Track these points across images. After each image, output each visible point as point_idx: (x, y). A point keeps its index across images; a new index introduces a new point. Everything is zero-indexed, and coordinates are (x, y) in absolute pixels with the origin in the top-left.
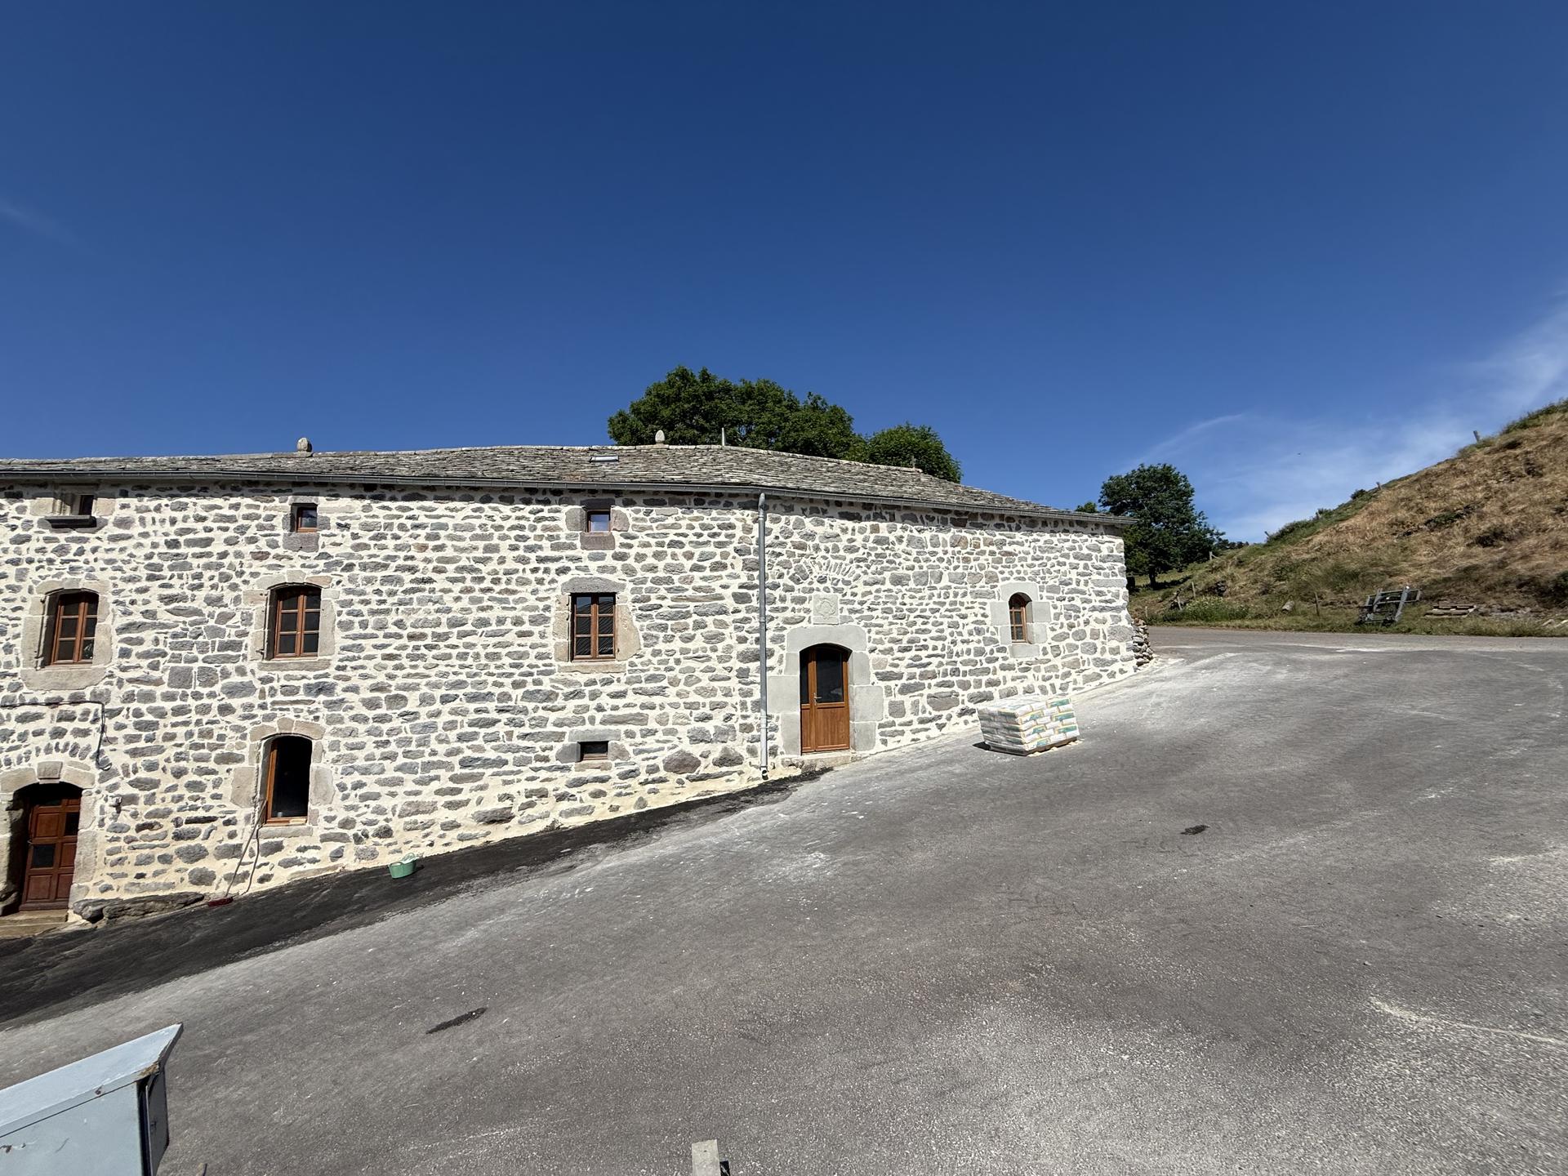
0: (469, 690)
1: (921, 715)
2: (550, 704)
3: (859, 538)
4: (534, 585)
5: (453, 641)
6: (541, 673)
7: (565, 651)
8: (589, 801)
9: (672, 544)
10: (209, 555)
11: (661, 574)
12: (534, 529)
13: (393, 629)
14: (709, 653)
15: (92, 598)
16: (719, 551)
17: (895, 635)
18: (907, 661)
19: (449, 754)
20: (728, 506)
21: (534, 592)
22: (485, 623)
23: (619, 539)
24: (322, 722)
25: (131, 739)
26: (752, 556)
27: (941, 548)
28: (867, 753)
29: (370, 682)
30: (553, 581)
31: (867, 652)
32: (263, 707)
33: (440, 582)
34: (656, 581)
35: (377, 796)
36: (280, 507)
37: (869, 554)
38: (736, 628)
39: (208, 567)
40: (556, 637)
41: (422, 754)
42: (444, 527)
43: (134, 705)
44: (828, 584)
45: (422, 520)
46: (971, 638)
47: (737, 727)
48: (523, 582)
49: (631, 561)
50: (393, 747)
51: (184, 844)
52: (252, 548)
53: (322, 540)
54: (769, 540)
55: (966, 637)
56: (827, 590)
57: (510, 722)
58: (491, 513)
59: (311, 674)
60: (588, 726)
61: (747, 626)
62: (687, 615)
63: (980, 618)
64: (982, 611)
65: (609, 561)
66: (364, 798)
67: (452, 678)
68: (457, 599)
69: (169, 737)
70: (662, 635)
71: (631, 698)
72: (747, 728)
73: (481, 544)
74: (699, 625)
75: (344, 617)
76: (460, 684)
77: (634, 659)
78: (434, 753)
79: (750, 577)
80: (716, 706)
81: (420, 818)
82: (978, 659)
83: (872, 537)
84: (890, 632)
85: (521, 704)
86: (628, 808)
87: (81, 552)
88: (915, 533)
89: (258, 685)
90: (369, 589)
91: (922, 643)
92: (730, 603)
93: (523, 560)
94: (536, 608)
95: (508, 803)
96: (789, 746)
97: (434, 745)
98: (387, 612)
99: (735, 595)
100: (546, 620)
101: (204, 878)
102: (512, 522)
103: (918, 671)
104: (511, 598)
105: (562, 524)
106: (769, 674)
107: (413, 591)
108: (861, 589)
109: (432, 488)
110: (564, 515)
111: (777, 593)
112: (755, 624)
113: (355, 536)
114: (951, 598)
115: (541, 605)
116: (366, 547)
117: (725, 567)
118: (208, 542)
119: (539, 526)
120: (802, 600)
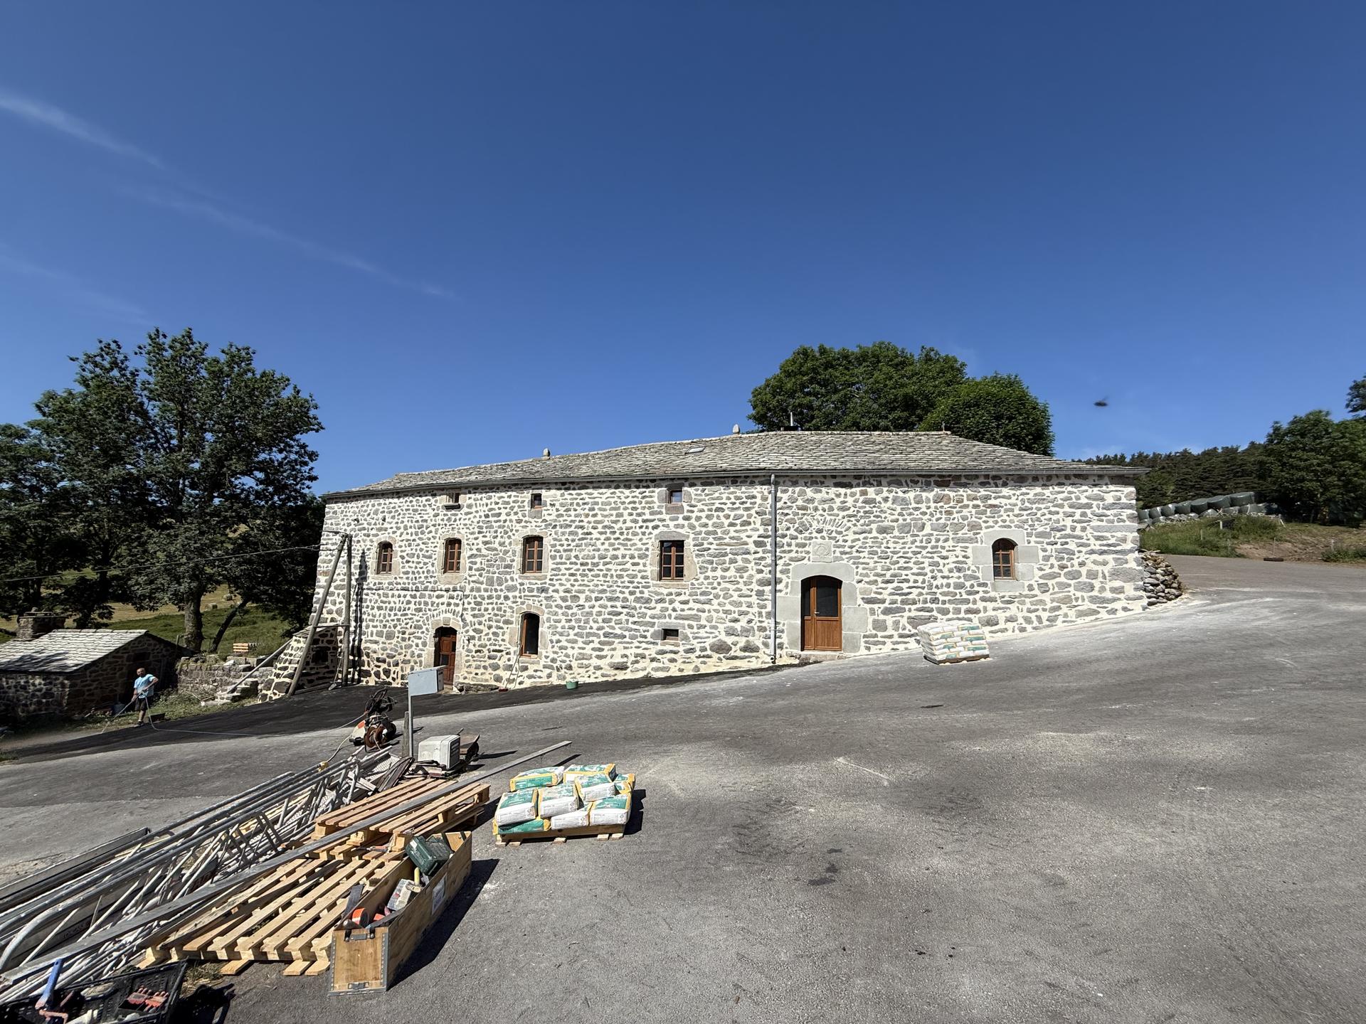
0: (608, 594)
1: (900, 631)
2: (648, 605)
3: (850, 500)
4: (641, 536)
5: (601, 567)
6: (643, 587)
7: (656, 575)
8: (667, 664)
9: (718, 510)
10: (500, 521)
11: (710, 529)
12: (641, 503)
13: (573, 560)
14: (738, 579)
15: (459, 542)
16: (745, 513)
17: (879, 570)
18: (889, 590)
19: (598, 629)
20: (752, 483)
21: (641, 540)
22: (615, 557)
23: (686, 508)
24: (543, 607)
25: (473, 609)
26: (767, 516)
27: (924, 504)
28: (853, 654)
29: (563, 588)
30: (650, 533)
31: (854, 583)
32: (520, 597)
33: (595, 534)
34: (708, 533)
35: (566, 648)
36: (527, 496)
37: (858, 512)
38: (756, 564)
39: (499, 527)
40: (652, 567)
41: (586, 628)
42: (597, 503)
43: (474, 593)
44: (824, 534)
45: (587, 500)
46: (951, 575)
47: (756, 628)
48: (635, 534)
49: (693, 521)
50: (573, 623)
51: (492, 661)
52: (516, 517)
53: (544, 512)
54: (779, 505)
55: (946, 573)
56: (823, 538)
57: (628, 614)
58: (619, 494)
59: (539, 582)
60: (667, 620)
61: (763, 563)
62: (726, 555)
63: (961, 559)
64: (964, 554)
65: (681, 521)
66: (561, 648)
67: (600, 588)
68: (603, 544)
69: (486, 610)
70: (710, 566)
71: (691, 604)
72: (762, 629)
73: (614, 513)
74: (733, 561)
75: (553, 553)
76: (604, 591)
77: (694, 581)
78: (591, 628)
79: (766, 530)
80: (742, 613)
81: (585, 662)
82: (957, 591)
83: (862, 499)
84: (875, 568)
85: (633, 604)
86: (689, 671)
87: (455, 521)
88: (901, 494)
89: (518, 586)
90: (563, 538)
91: (904, 577)
92: (752, 547)
93: (635, 521)
94: (641, 549)
95: (625, 660)
96: (792, 644)
97: (591, 623)
98: (571, 550)
99: (755, 542)
100: (647, 556)
101: (498, 679)
102: (630, 499)
103: (899, 598)
104: (629, 543)
105: (655, 499)
106: (778, 594)
107: (583, 539)
108: (851, 537)
109: (592, 482)
110: (658, 493)
111: (785, 540)
112: (769, 561)
113: (557, 510)
114: (933, 543)
115: (644, 547)
116: (562, 515)
117: (749, 524)
118: (499, 515)
119: (644, 501)
120: (804, 545)
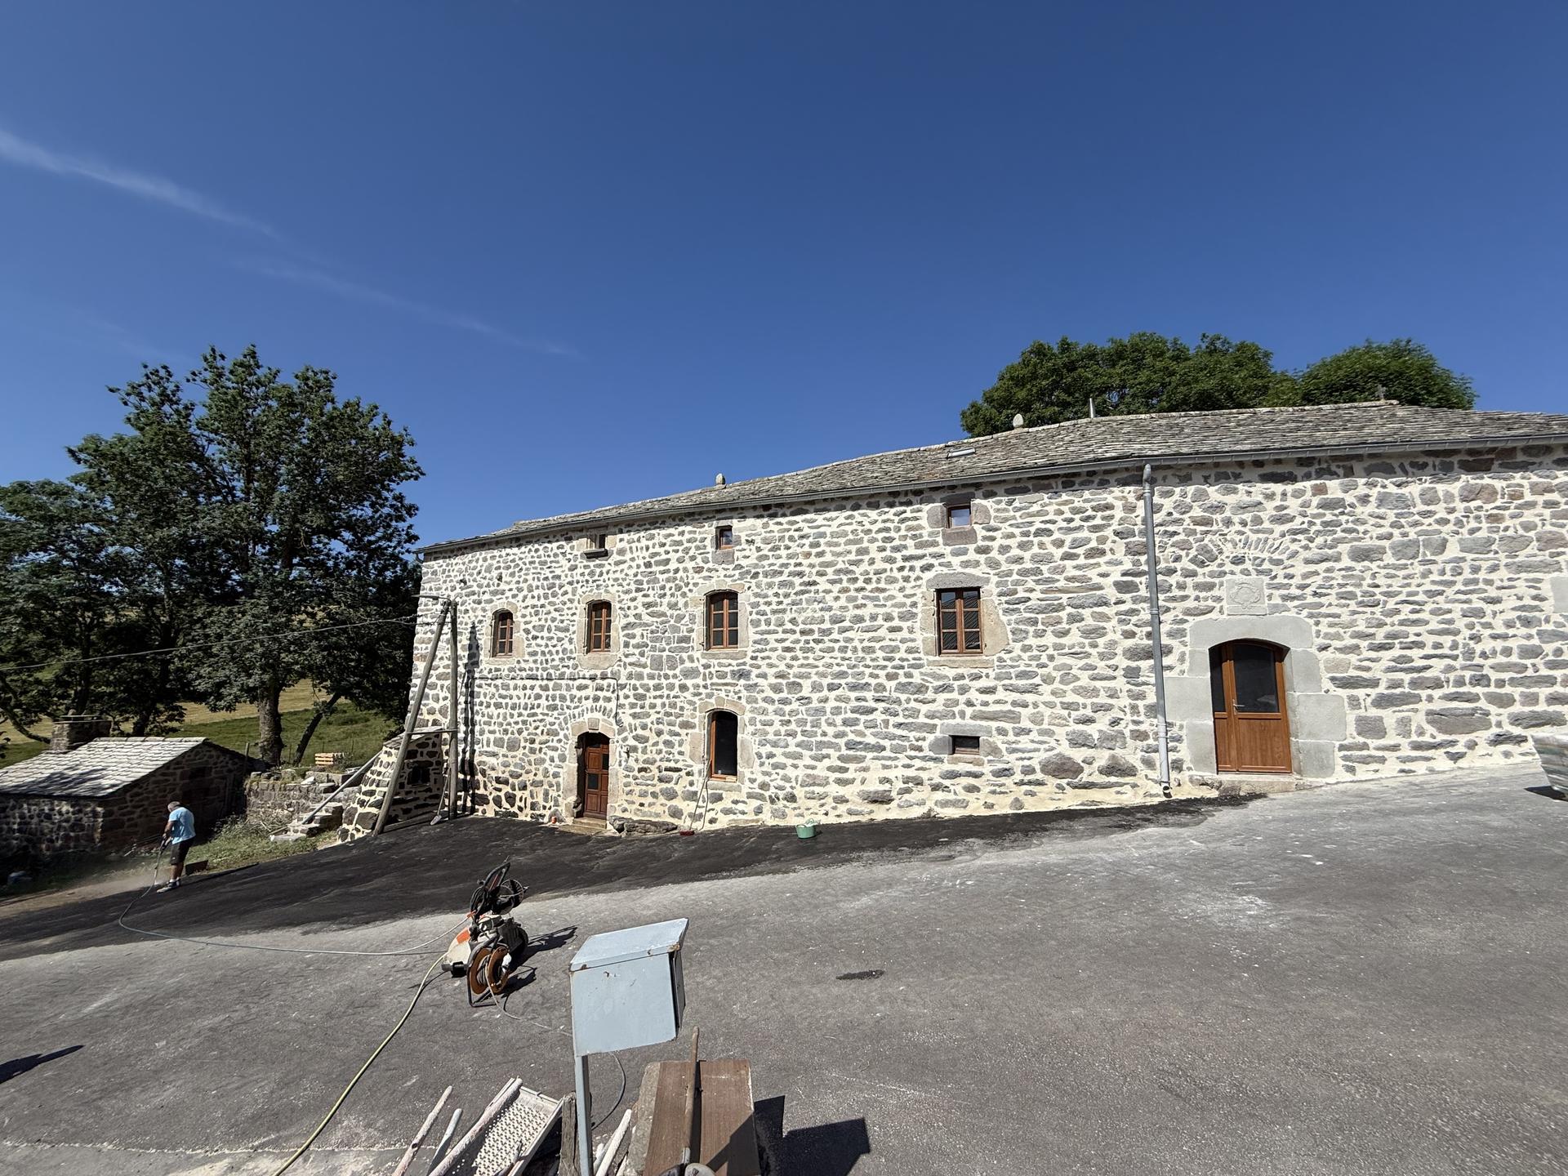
0: (850, 680)
1: (1414, 738)
2: (921, 697)
3: (1293, 506)
4: (901, 583)
5: (835, 636)
6: (911, 666)
7: (933, 646)
8: (963, 795)
9: (1038, 533)
10: (668, 571)
11: (1028, 565)
12: (898, 530)
13: (789, 626)
14: (1087, 649)
15: (607, 605)
16: (1094, 536)
17: (1361, 627)
18: (1385, 664)
19: (836, 736)
20: (1104, 484)
21: (902, 589)
22: (860, 619)
23: (981, 532)
24: (743, 701)
25: (633, 706)
26: (1137, 538)
27: (1442, 505)
28: (1321, 781)
29: (774, 670)
30: (918, 578)
31: (1314, 650)
32: (705, 687)
33: (823, 584)
34: (1024, 573)
35: (783, 767)
36: (709, 530)
37: (1311, 523)
38: (1121, 621)
39: (668, 580)
40: (924, 633)
41: (815, 734)
42: (823, 535)
43: (633, 682)
44: (1248, 565)
45: (806, 531)
46: (1511, 632)
47: (1127, 733)
48: (893, 581)
49: (994, 554)
50: (793, 726)
51: (664, 786)
52: (693, 564)
53: (737, 554)
54: (1158, 518)
55: (1500, 629)
56: (1246, 572)
57: (886, 711)
58: (860, 519)
59: (734, 662)
60: (958, 720)
61: (1134, 619)
62: (1061, 607)
63: (1528, 601)
64: (1534, 592)
65: (972, 555)
66: (776, 766)
67: (836, 669)
68: (837, 599)
69: (653, 706)
70: (1031, 629)
71: (1001, 694)
72: (1140, 736)
73: (853, 548)
74: (1073, 619)
75: (754, 617)
76: (842, 675)
77: (1002, 654)
78: (824, 734)
79: (1136, 563)
80: (1097, 708)
81: (817, 789)
82: (1528, 662)
83: (1316, 501)
84: (1352, 624)
85: (895, 695)
86: (1003, 807)
87: (601, 574)
88: (1392, 489)
89: (701, 669)
90: (770, 592)
91: (1412, 638)
92: (1111, 593)
93: (891, 560)
94: (904, 605)
95: (887, 786)
96: (1199, 761)
97: (825, 727)
98: (784, 611)
99: (1117, 584)
100: (914, 615)
101: (676, 813)
102: (880, 525)
103: (1407, 678)
104: (882, 595)
105: (924, 522)
106: (1166, 674)
107: (803, 592)
108: (1300, 569)
109: (812, 503)
110: (926, 514)
111: (1173, 580)
112: (1145, 616)
113: (759, 549)
114: (1467, 574)
115: (908, 601)
116: (766, 557)
117: (1103, 553)
118: (667, 561)
119: (903, 526)
120: (1211, 587)
